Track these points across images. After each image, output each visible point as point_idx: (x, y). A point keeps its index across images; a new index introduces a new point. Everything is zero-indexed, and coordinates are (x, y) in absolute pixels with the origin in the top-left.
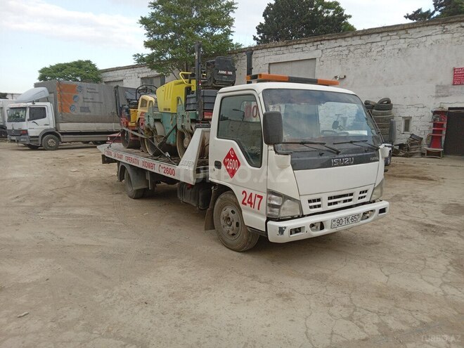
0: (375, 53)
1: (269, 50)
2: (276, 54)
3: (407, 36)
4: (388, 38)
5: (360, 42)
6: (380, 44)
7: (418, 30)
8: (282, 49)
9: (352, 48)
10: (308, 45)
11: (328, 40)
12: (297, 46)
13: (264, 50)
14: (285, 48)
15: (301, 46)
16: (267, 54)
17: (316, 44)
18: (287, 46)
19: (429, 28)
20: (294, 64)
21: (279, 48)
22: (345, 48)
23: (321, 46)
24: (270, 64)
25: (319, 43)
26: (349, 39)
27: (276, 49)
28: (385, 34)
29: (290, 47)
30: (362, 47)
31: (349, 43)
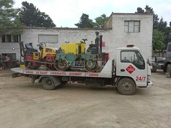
0: (78, 36)
1: (38, 29)
2: (42, 32)
3: (87, 32)
4: (81, 32)
5: (73, 32)
6: (79, 33)
7: (90, 30)
8: (44, 30)
9: (71, 33)
10: (55, 30)
11: (62, 29)
12: (50, 30)
13: (36, 29)
14: (45, 30)
15: (52, 30)
16: (37, 31)
17: (58, 30)
18: (46, 29)
19: (93, 30)
20: (49, 36)
21: (43, 30)
22: (68, 33)
23: (60, 31)
24: (39, 35)
25: (59, 30)
26: (70, 30)
27: (41, 30)
28: (81, 30)
29: (47, 30)
30: (74, 33)
31: (70, 31)
